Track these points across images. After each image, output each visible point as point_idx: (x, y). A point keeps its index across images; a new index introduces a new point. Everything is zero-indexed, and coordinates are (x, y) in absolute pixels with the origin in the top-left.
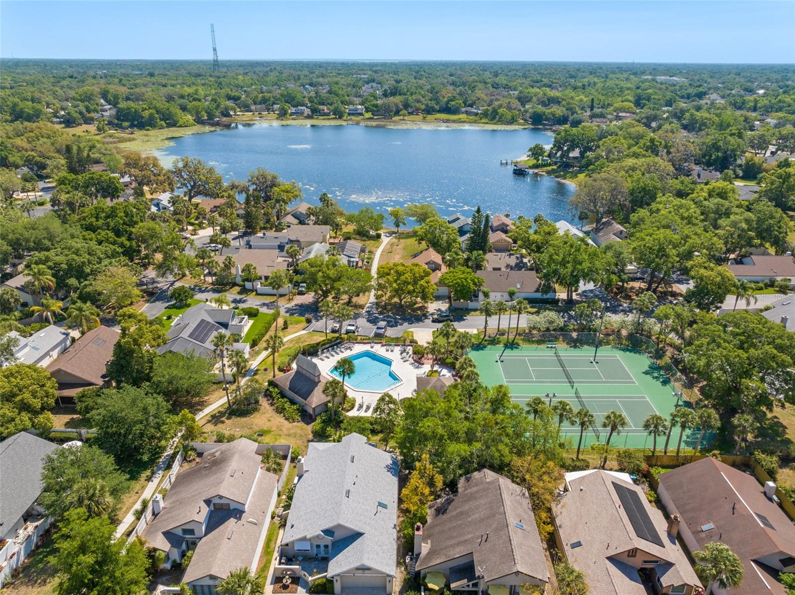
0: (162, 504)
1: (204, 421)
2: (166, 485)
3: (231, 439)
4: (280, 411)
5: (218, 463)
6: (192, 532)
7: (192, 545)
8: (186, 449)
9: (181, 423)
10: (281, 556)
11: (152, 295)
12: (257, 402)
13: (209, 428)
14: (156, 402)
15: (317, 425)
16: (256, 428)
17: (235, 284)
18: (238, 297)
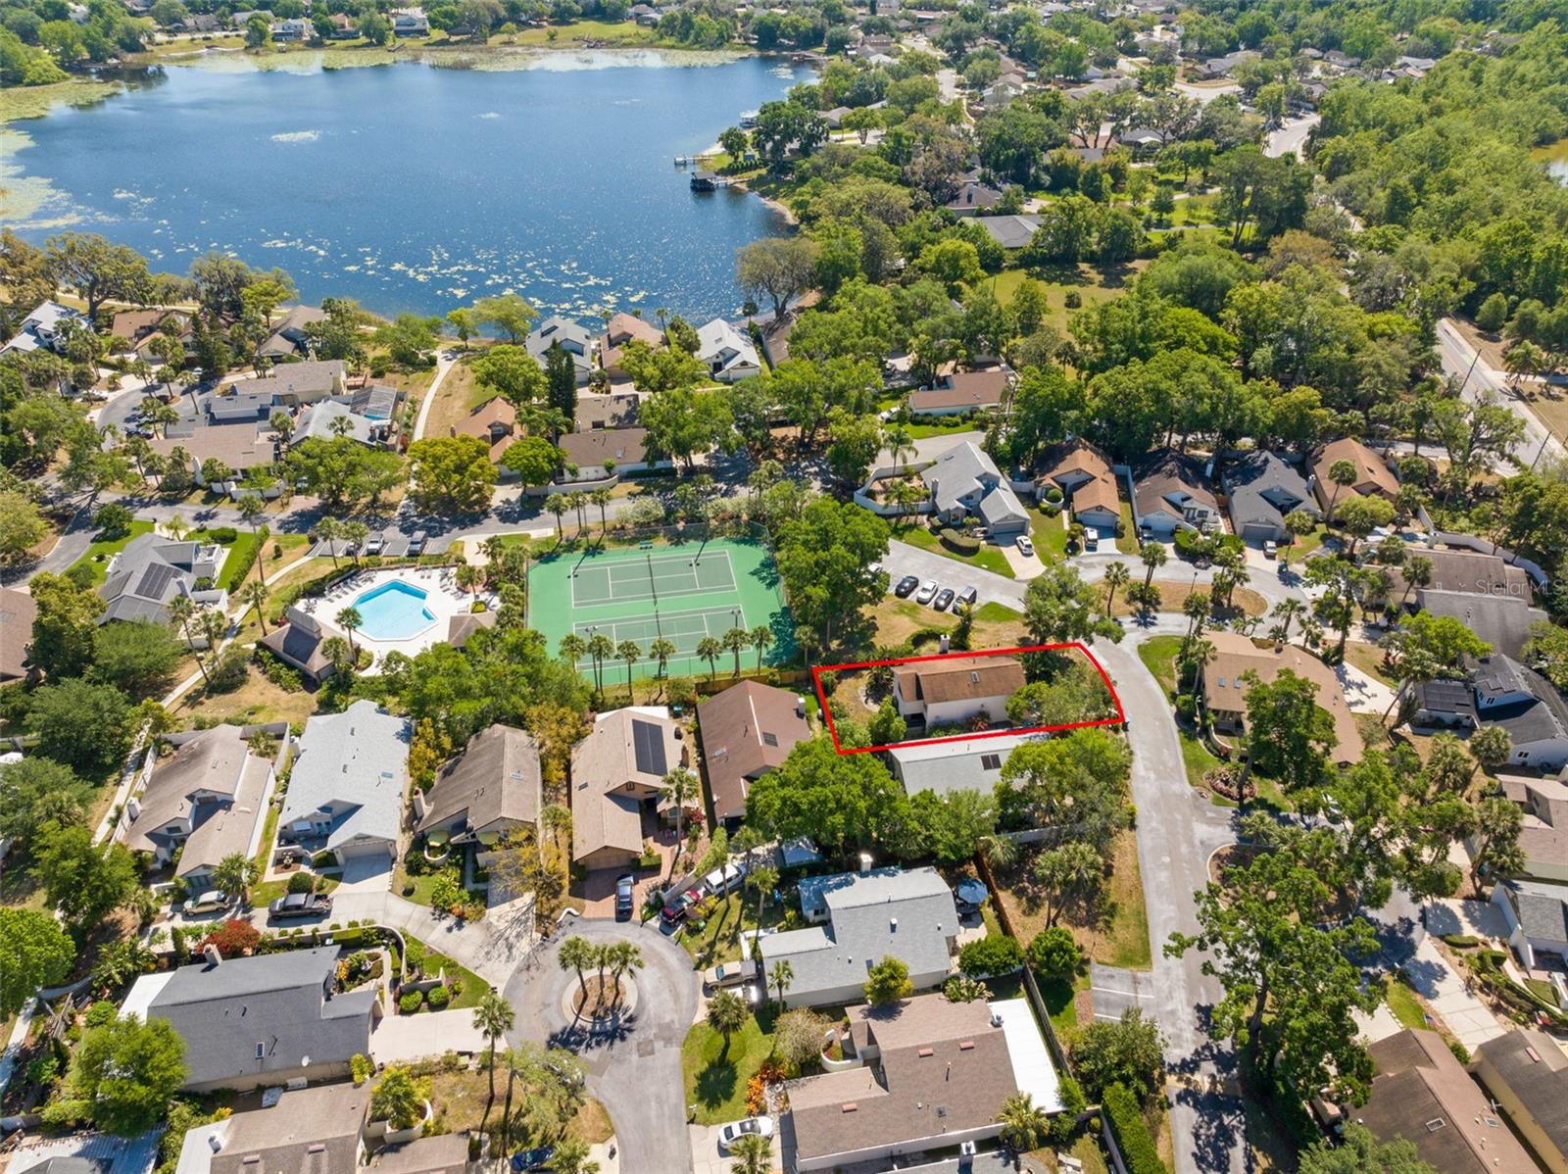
0: (139, 808)
1: (177, 705)
2: (141, 787)
3: (214, 724)
4: (275, 679)
5: (196, 756)
6: (178, 829)
7: (182, 842)
8: (158, 743)
9: (145, 714)
10: (280, 839)
11: (67, 521)
12: (243, 672)
13: (185, 712)
14: (107, 694)
15: (321, 693)
16: (246, 706)
17: (195, 487)
18: (204, 509)
